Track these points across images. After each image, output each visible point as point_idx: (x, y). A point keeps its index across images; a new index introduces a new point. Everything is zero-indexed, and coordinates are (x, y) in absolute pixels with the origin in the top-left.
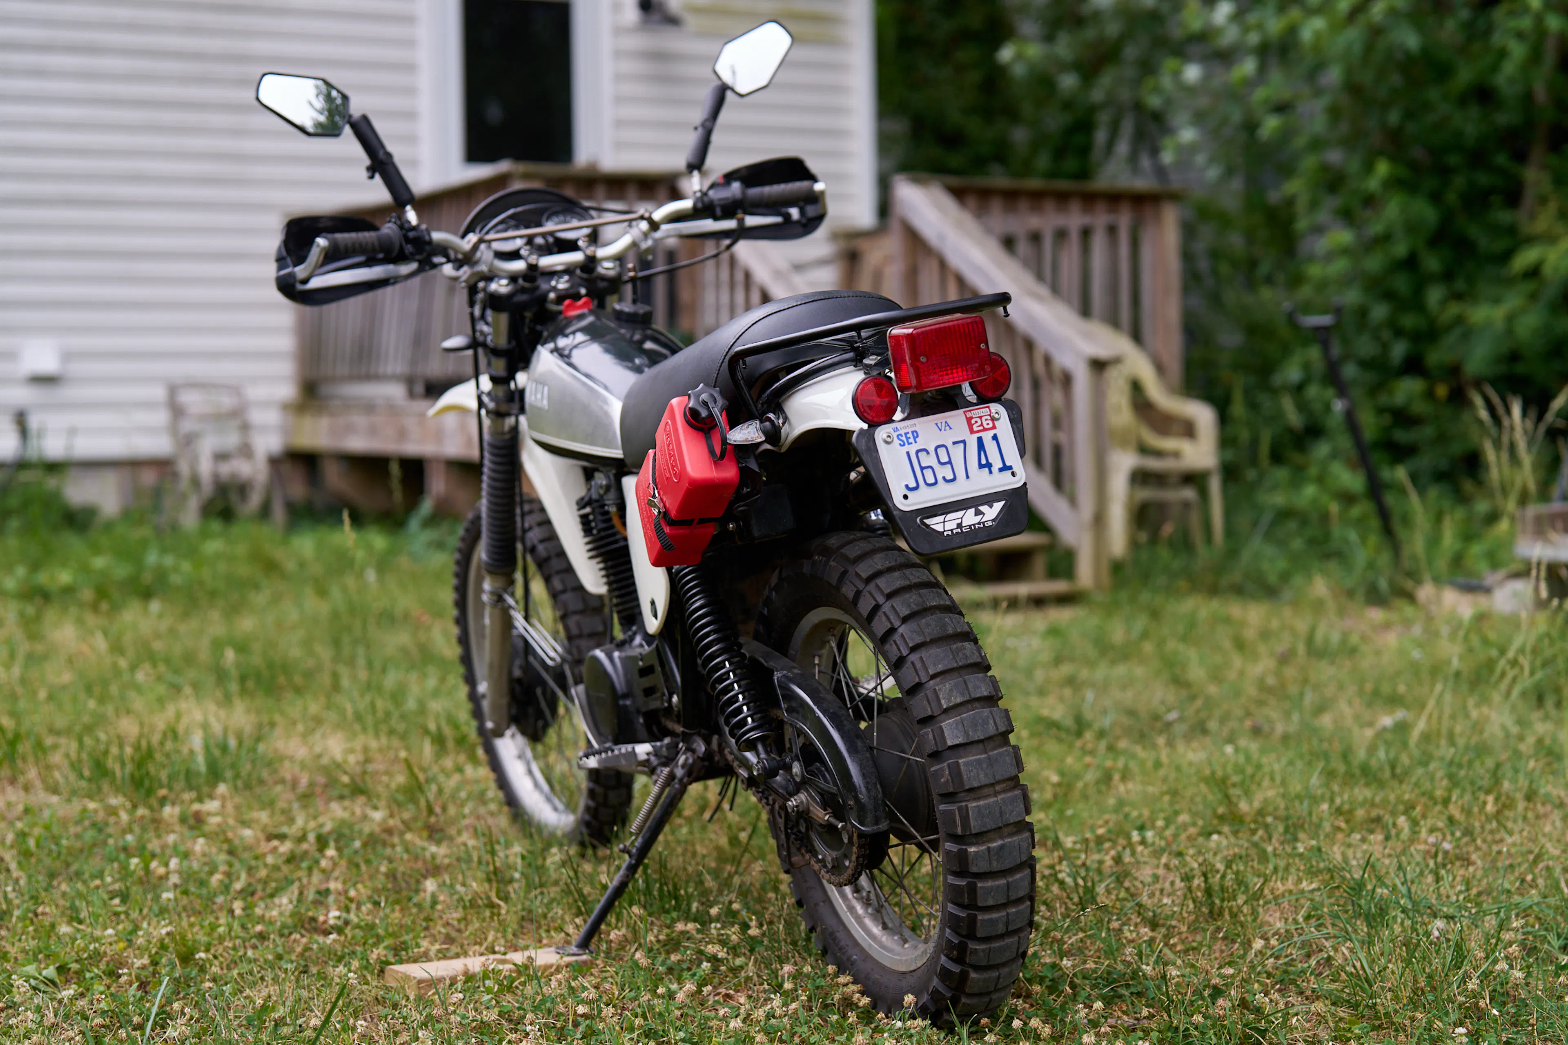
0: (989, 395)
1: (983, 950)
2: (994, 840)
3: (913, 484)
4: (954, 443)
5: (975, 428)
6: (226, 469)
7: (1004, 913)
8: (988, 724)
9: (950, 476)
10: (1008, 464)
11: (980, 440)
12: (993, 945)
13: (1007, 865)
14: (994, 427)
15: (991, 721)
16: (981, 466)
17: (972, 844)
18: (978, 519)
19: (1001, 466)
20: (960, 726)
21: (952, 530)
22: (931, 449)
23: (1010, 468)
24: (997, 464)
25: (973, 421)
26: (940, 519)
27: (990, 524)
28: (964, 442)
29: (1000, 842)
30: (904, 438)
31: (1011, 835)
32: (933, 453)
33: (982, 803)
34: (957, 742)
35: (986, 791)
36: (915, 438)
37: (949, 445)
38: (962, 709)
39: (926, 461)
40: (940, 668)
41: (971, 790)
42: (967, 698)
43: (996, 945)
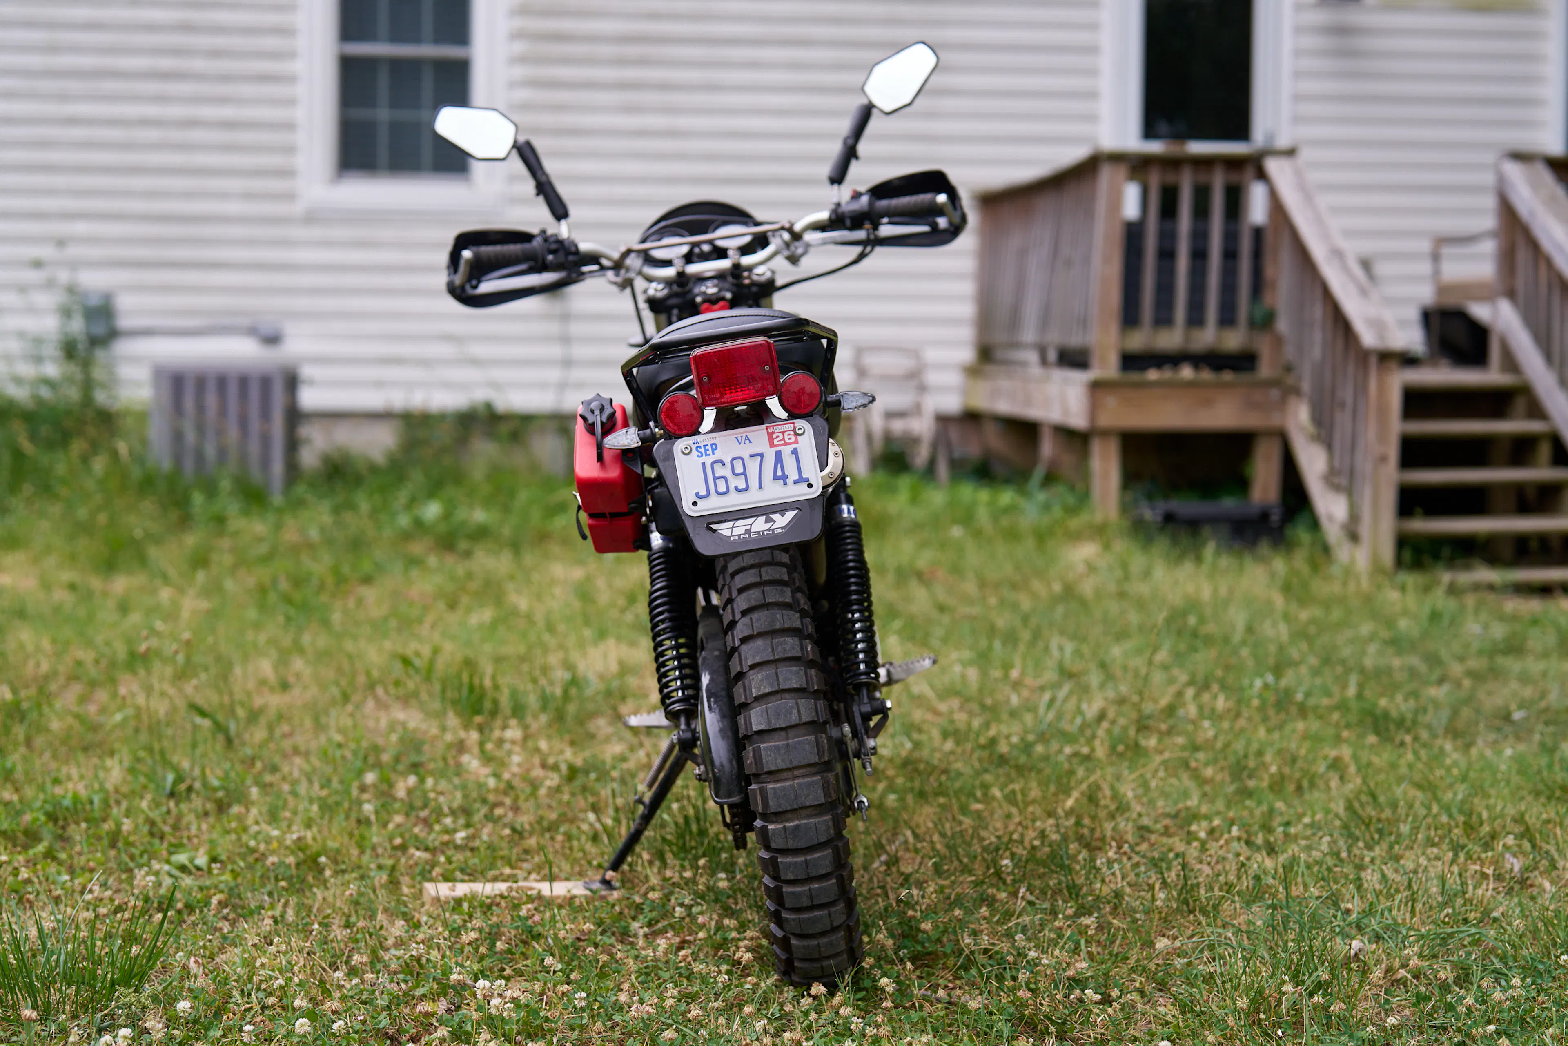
0: (797, 412)
1: (794, 920)
2: (788, 821)
3: (703, 492)
4: (751, 456)
5: (776, 442)
6: (898, 426)
7: (806, 888)
8: (791, 713)
9: (742, 486)
10: (804, 476)
11: (779, 455)
12: (802, 916)
13: (802, 844)
14: (796, 442)
15: (795, 712)
16: (775, 478)
17: (772, 822)
18: (768, 525)
19: (797, 477)
20: (765, 716)
21: (739, 536)
22: (727, 461)
23: (807, 480)
24: (793, 475)
25: (774, 436)
26: (730, 524)
27: (780, 531)
28: (761, 455)
29: (796, 823)
30: (702, 450)
31: (809, 817)
32: (728, 465)
33: (778, 785)
34: (760, 728)
35: (784, 775)
36: (713, 450)
37: (746, 457)
38: (772, 698)
39: (720, 471)
40: (758, 659)
41: (770, 773)
42: (776, 688)
43: (805, 916)
